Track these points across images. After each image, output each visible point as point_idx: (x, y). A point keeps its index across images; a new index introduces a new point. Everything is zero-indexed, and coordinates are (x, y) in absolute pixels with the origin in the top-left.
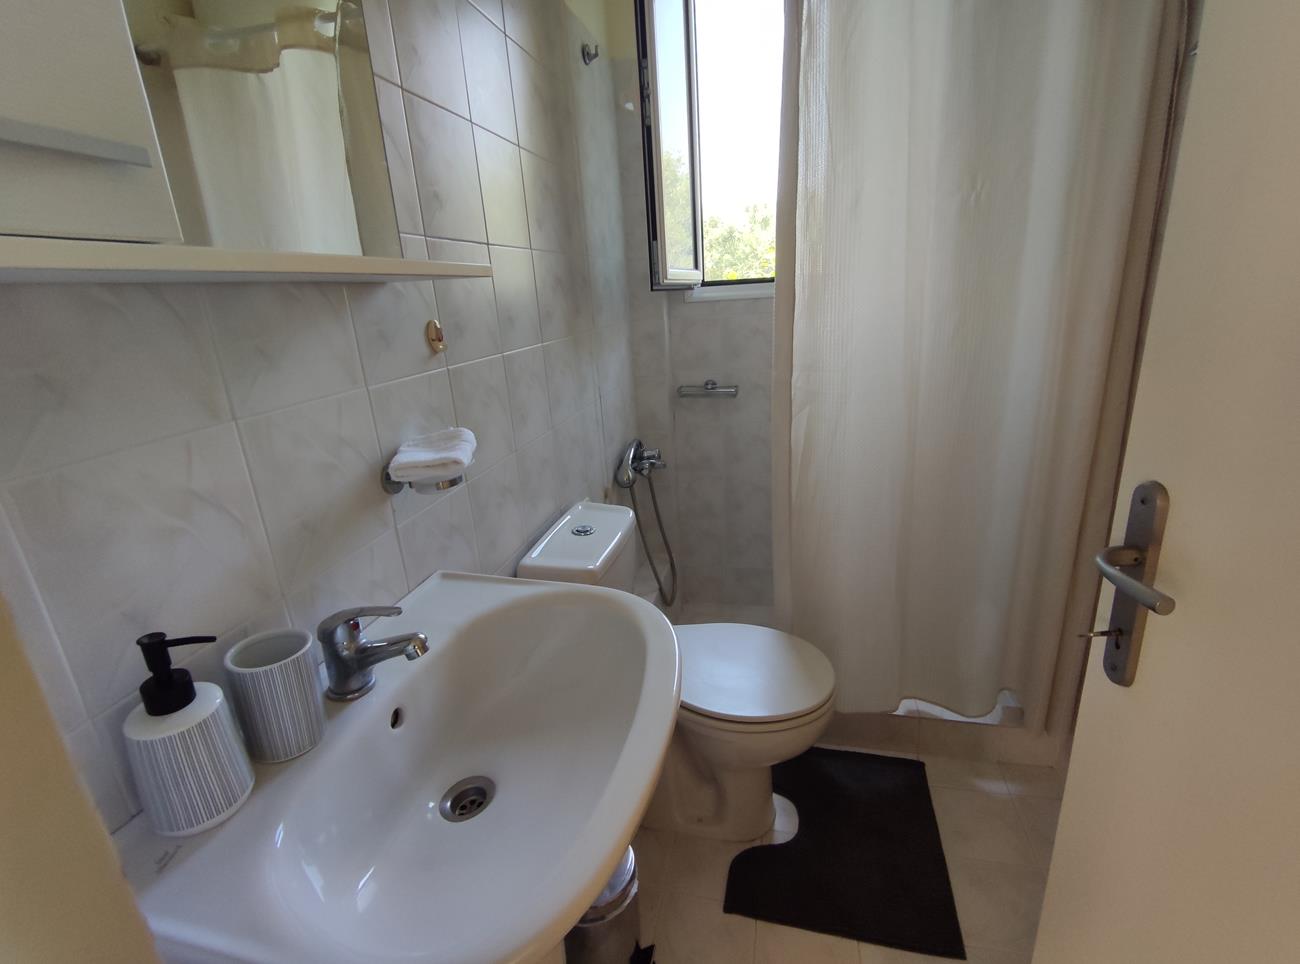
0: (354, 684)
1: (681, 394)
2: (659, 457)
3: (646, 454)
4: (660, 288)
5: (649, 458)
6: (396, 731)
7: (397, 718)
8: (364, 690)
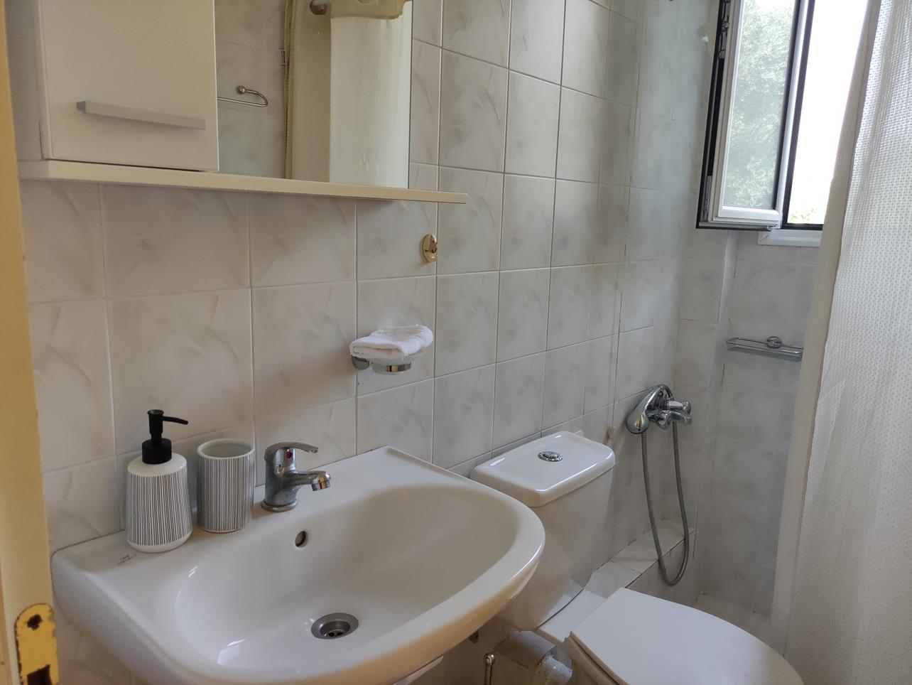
0: (279, 501)
1: (733, 346)
2: (689, 412)
3: (671, 404)
4: (708, 225)
5: (673, 409)
6: (297, 548)
7: (302, 539)
8: (285, 507)
